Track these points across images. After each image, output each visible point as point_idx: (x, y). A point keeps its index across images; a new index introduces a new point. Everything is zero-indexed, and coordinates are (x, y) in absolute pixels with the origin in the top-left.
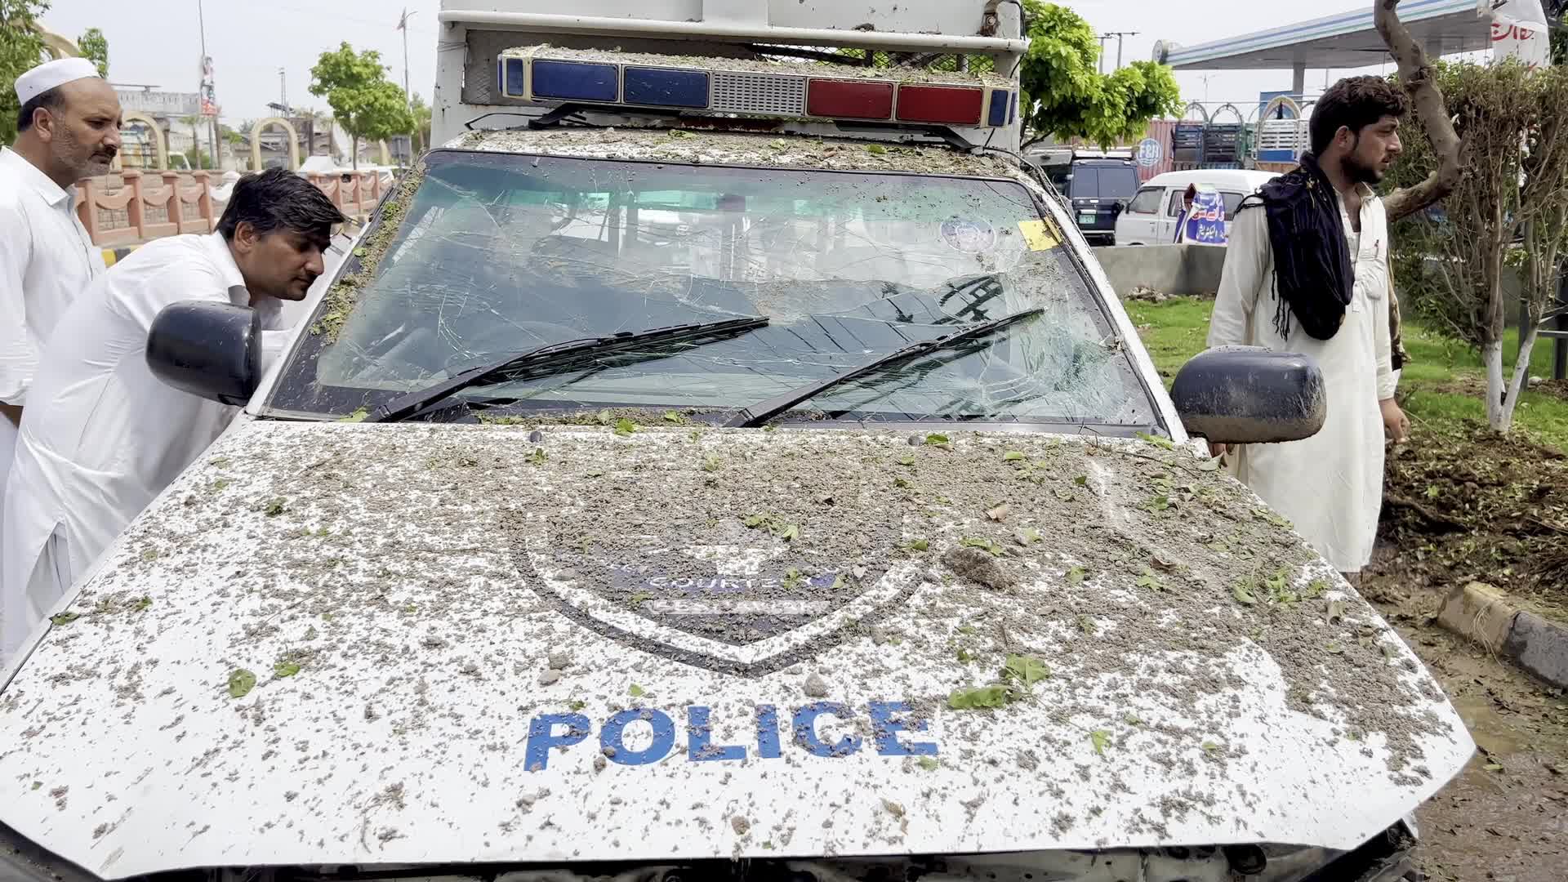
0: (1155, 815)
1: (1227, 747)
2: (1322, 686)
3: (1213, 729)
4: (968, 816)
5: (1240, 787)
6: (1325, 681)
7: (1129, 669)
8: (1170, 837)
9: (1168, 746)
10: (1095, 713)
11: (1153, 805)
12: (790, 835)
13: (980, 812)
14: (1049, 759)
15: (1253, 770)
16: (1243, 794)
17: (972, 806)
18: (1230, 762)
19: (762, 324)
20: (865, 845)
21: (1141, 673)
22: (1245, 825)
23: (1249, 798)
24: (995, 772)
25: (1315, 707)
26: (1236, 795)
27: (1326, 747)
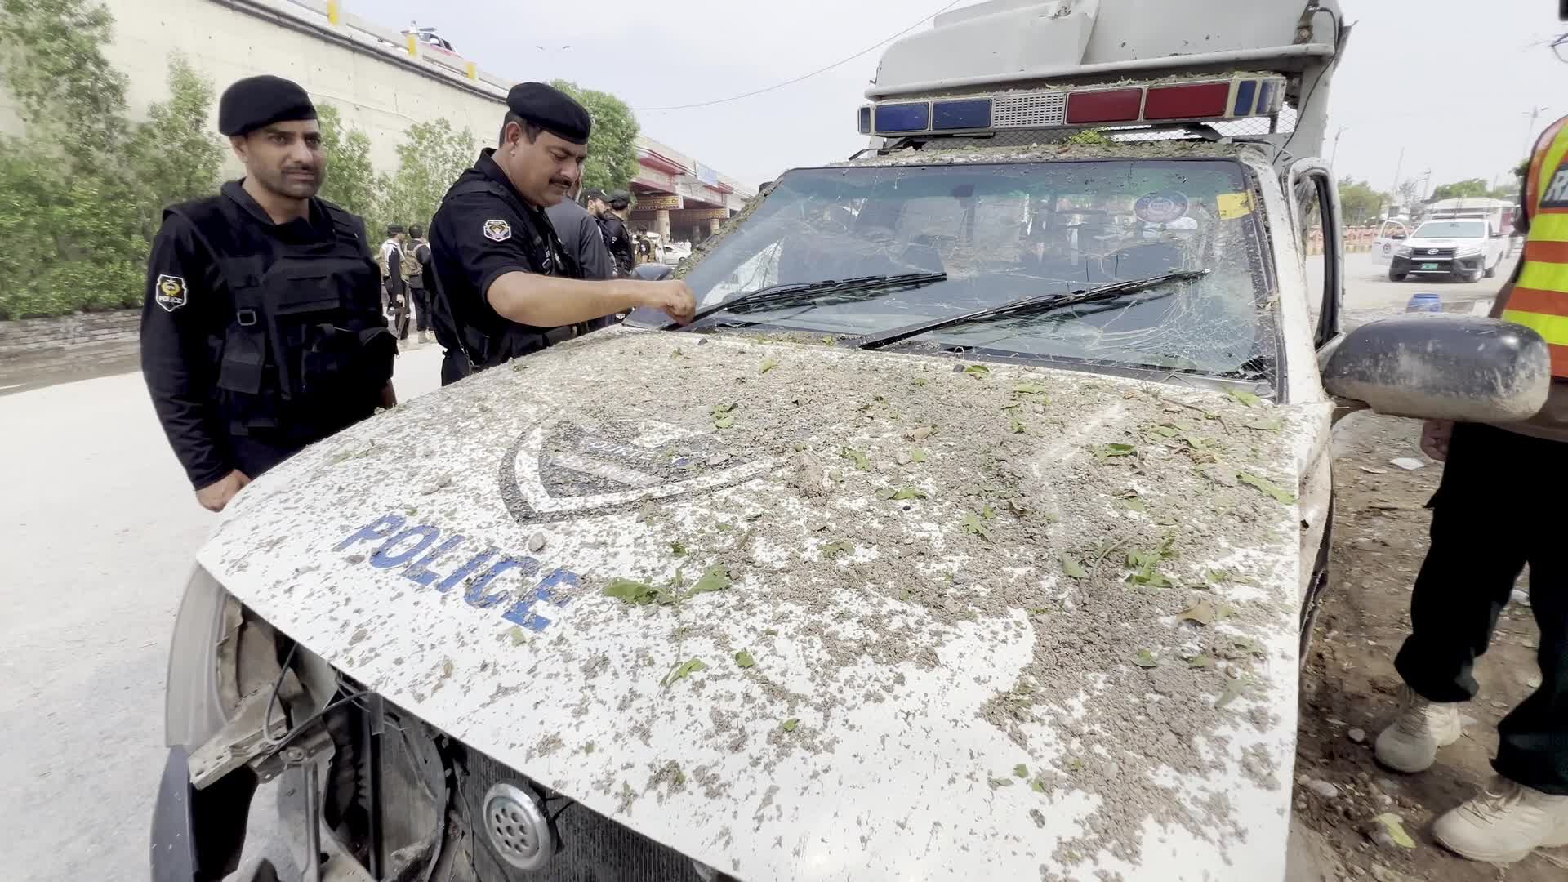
0: (638, 779)
1: (814, 733)
2: (1070, 702)
3: (825, 707)
4: (489, 700)
5: (773, 790)
6: (1083, 697)
7: (819, 604)
8: (629, 815)
9: (748, 706)
10: (722, 642)
11: (651, 766)
12: (372, 659)
13: (503, 702)
14: (615, 674)
15: (815, 776)
16: (767, 800)
17: (502, 691)
18: (798, 752)
19: (942, 278)
20: (399, 691)
21: (826, 617)
22: (727, 843)
23: (770, 811)
24: (559, 667)
25: (1025, 728)
26: (756, 800)
27: (983, 787)
